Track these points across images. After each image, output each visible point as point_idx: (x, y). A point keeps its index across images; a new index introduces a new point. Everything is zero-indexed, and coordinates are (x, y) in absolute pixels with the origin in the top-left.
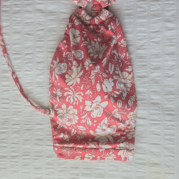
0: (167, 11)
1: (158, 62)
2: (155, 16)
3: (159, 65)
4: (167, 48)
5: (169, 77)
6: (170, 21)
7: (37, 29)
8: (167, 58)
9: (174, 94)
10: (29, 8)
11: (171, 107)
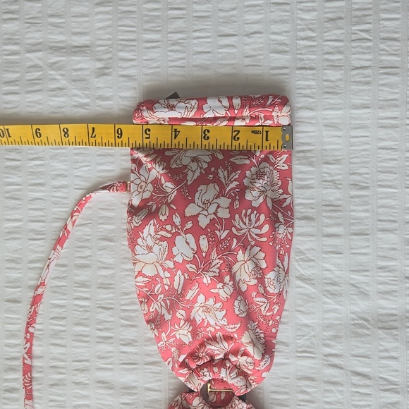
0: (355, 406)
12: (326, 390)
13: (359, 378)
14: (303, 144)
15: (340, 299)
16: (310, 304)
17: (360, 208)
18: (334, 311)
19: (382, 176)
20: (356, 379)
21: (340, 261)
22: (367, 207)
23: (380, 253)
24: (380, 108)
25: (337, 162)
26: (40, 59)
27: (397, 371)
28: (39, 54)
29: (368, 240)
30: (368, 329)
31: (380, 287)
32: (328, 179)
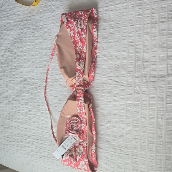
0: (114, 90)
1: (110, 118)
2: (109, 92)
3: (110, 120)
4: (114, 111)
5: (115, 127)
6: (115, 97)
7: (59, 94)
8: (114, 116)
9: (116, 137)
10: (56, 83)
11: (115, 145)
12: (108, 86)
13: (116, 82)
14: (105, 17)
15: (112, 60)
16: (105, 62)
17: (118, 34)
18: (111, 64)
19: (124, 23)
20: (115, 83)
21: (113, 49)
22: (119, 33)
23: (123, 46)
24: (123, 3)
25: (113, 21)
26: (50, 4)
27: (125, 80)
28: (50, 2)
29: (120, 43)
30: (119, 69)
31: (122, 56)
32: (111, 26)
